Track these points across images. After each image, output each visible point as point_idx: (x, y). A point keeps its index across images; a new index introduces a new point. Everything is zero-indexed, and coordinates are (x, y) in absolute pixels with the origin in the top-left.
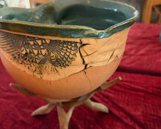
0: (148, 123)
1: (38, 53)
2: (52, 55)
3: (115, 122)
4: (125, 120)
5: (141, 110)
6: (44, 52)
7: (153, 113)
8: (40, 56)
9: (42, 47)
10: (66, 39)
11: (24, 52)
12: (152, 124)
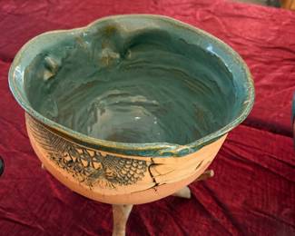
0: (249, 223)
1: (89, 165)
2: (108, 171)
3: (198, 216)
4: (214, 214)
5: (244, 198)
6: (97, 165)
7: (260, 207)
8: (92, 169)
9: (94, 159)
10: (129, 157)
11: (68, 159)
12: (254, 226)
